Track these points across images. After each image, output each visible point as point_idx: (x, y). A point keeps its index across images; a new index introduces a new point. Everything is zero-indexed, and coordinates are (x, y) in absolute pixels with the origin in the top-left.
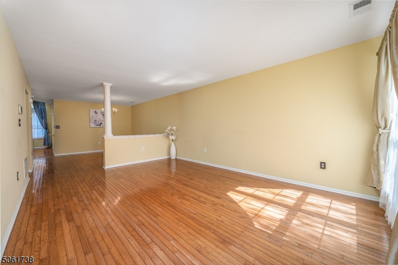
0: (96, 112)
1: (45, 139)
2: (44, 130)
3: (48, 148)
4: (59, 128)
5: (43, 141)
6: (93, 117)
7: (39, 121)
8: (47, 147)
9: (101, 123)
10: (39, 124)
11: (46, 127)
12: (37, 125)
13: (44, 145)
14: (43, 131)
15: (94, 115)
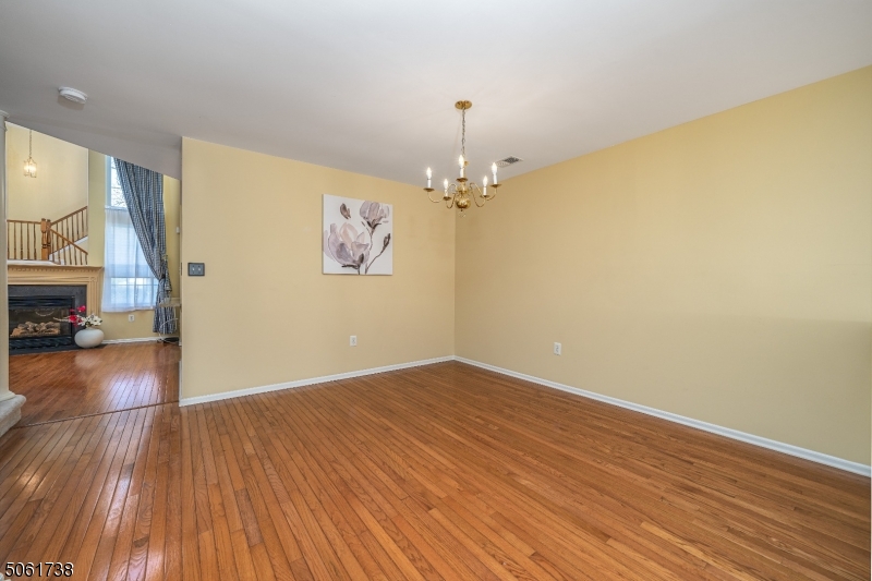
0: (344, 209)
1: (157, 310)
2: (156, 282)
3: (165, 343)
4: (202, 274)
5: (151, 317)
6: (333, 229)
7: (140, 250)
8: (163, 338)
9: (362, 259)
10: (143, 262)
11: (163, 272)
12: (137, 266)
13: (156, 330)
14: (153, 285)
15: (340, 220)
